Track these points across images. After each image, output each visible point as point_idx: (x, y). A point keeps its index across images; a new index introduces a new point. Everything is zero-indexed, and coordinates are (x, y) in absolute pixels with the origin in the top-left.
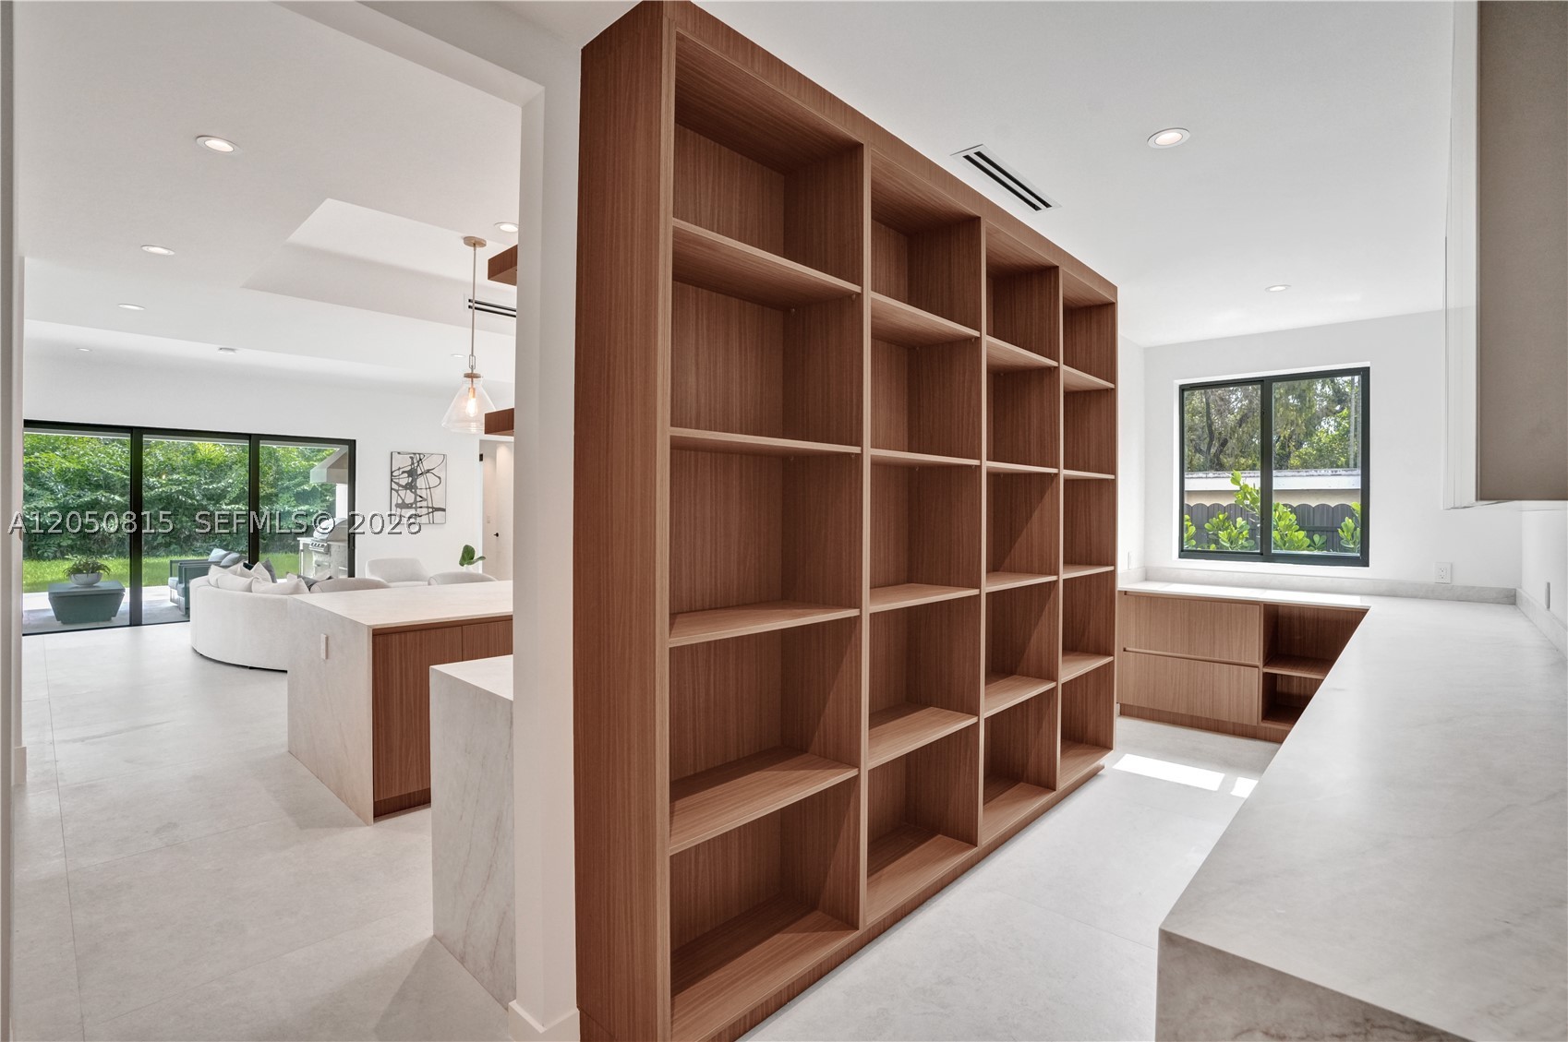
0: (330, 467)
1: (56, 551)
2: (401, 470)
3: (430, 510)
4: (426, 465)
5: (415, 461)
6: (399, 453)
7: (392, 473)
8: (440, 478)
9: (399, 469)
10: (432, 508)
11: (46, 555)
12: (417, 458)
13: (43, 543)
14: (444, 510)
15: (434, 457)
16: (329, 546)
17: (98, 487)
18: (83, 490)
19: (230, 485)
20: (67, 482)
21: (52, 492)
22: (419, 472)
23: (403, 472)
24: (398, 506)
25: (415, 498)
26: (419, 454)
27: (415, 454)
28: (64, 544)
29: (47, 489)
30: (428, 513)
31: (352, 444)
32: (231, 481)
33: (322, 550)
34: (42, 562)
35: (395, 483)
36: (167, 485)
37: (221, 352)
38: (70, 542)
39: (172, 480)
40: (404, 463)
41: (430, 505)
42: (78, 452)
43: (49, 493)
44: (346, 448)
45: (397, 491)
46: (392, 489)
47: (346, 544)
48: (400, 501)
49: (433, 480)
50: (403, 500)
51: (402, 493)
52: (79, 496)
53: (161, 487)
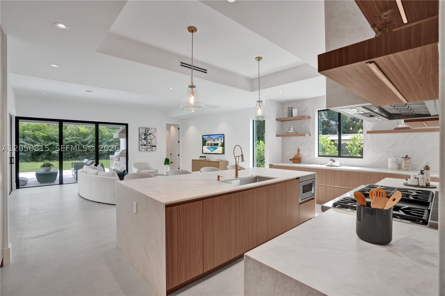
0: (119, 133)
1: (42, 159)
2: (142, 134)
3: (151, 146)
4: (150, 132)
5: (147, 131)
6: (142, 128)
7: (139, 134)
8: (154, 136)
9: (142, 133)
10: (152, 146)
11: (39, 160)
12: (147, 129)
13: (38, 157)
14: (155, 146)
15: (153, 129)
16: (119, 158)
17: (52, 141)
18: (49, 142)
19: (89, 140)
20: (44, 139)
21: (40, 142)
22: (148, 134)
23: (143, 134)
24: (142, 145)
25: (147, 143)
26: (148, 128)
27: (146, 128)
28: (44, 157)
29: (39, 141)
30: (151, 148)
31: (127, 125)
32: (89, 138)
33: (117, 159)
34: (38, 163)
35: (140, 137)
36: (71, 140)
37: (87, 92)
38: (45, 157)
39: (73, 139)
40: (143, 131)
41: (151, 145)
42: (47, 131)
43: (39, 143)
44: (125, 126)
45: (141, 140)
46: (139, 140)
47: (125, 158)
48: (142, 144)
49: (152, 137)
50: (143, 143)
51: (143, 141)
52: (48, 143)
53: (70, 140)
